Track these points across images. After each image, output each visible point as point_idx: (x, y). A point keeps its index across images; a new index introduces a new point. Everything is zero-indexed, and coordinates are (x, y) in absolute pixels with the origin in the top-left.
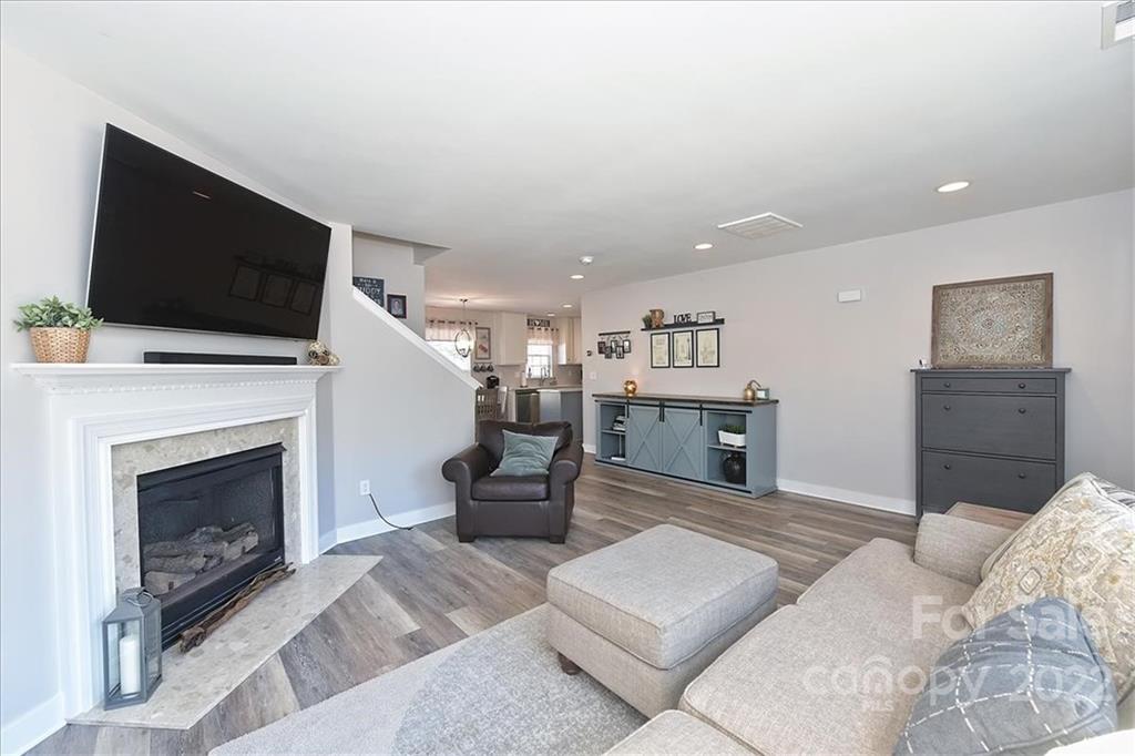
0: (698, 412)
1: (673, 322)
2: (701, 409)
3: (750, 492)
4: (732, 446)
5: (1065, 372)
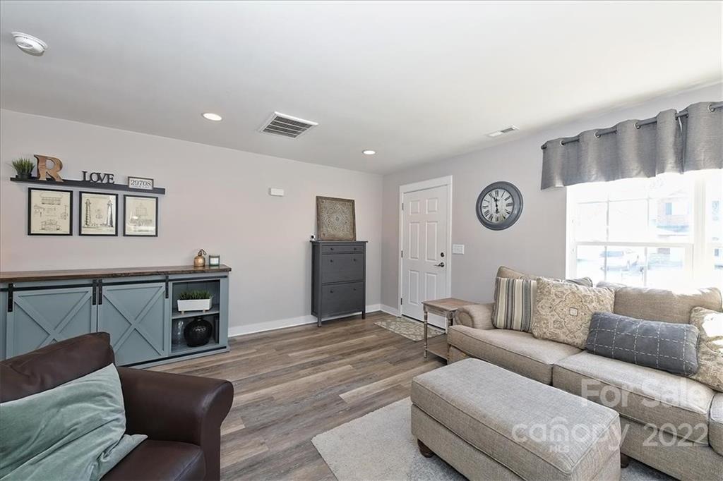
0: (164, 283)
1: (81, 179)
2: (166, 281)
3: (225, 347)
4: (202, 311)
5: (363, 244)
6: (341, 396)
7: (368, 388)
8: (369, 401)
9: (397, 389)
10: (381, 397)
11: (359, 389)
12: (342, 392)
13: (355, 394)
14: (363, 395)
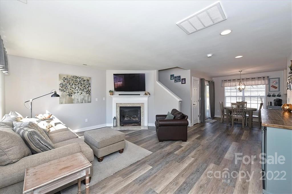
6: (151, 167)
7: (141, 173)
8: (138, 166)
9: (125, 175)
10: (134, 169)
11: (145, 172)
12: (152, 169)
13: (145, 169)
14: (142, 169)
